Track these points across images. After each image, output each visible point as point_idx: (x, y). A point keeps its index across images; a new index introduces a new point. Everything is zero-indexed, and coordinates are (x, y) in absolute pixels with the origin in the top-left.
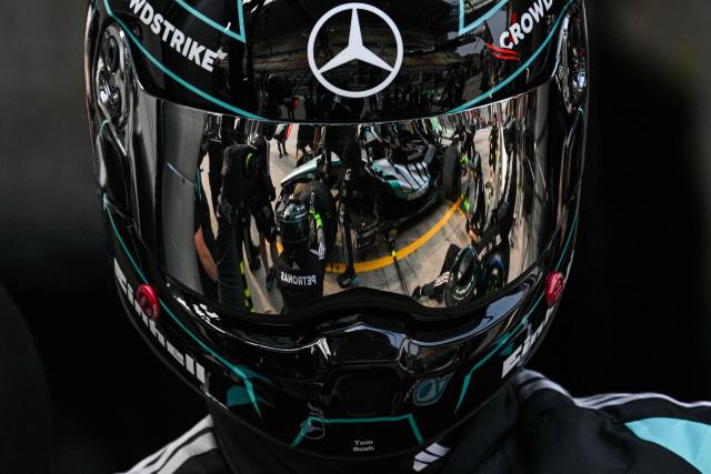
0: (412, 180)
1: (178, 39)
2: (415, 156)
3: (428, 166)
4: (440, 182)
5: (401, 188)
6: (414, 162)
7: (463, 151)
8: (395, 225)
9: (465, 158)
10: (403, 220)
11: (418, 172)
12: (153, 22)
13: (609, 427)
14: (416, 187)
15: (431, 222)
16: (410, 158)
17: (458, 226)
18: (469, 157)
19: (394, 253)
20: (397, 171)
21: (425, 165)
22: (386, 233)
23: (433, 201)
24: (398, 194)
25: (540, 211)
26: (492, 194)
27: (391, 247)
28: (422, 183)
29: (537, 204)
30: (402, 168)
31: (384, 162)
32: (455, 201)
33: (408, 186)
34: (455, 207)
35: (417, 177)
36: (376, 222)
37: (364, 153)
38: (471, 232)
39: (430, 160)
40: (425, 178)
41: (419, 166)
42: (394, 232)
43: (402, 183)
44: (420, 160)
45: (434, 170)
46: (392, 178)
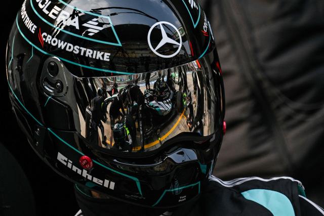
0: (165, 107)
1: (89, 53)
2: (166, 97)
3: (171, 100)
4: (176, 105)
5: (161, 111)
6: (166, 100)
7: (184, 92)
8: (159, 127)
9: (185, 94)
10: (163, 124)
11: (167, 103)
12: (74, 49)
13: (235, 195)
14: (167, 109)
15: (173, 123)
16: (164, 99)
17: (184, 123)
18: (186, 94)
19: (159, 139)
20: (159, 104)
21: (169, 100)
22: (156, 131)
23: (173, 114)
24: (160, 113)
25: (214, 107)
26: (195, 106)
27: (158, 136)
28: (169, 107)
29: (212, 104)
30: (161, 103)
31: (154, 102)
32: (182, 113)
33: (164, 109)
34: (182, 115)
35: (167, 105)
36: (152, 128)
37: (146, 100)
38: (189, 124)
39: (171, 98)
40: (170, 105)
41: (168, 101)
42: (159, 130)
43: (161, 109)
44: (168, 99)
45: (173, 101)
46: (157, 107)
